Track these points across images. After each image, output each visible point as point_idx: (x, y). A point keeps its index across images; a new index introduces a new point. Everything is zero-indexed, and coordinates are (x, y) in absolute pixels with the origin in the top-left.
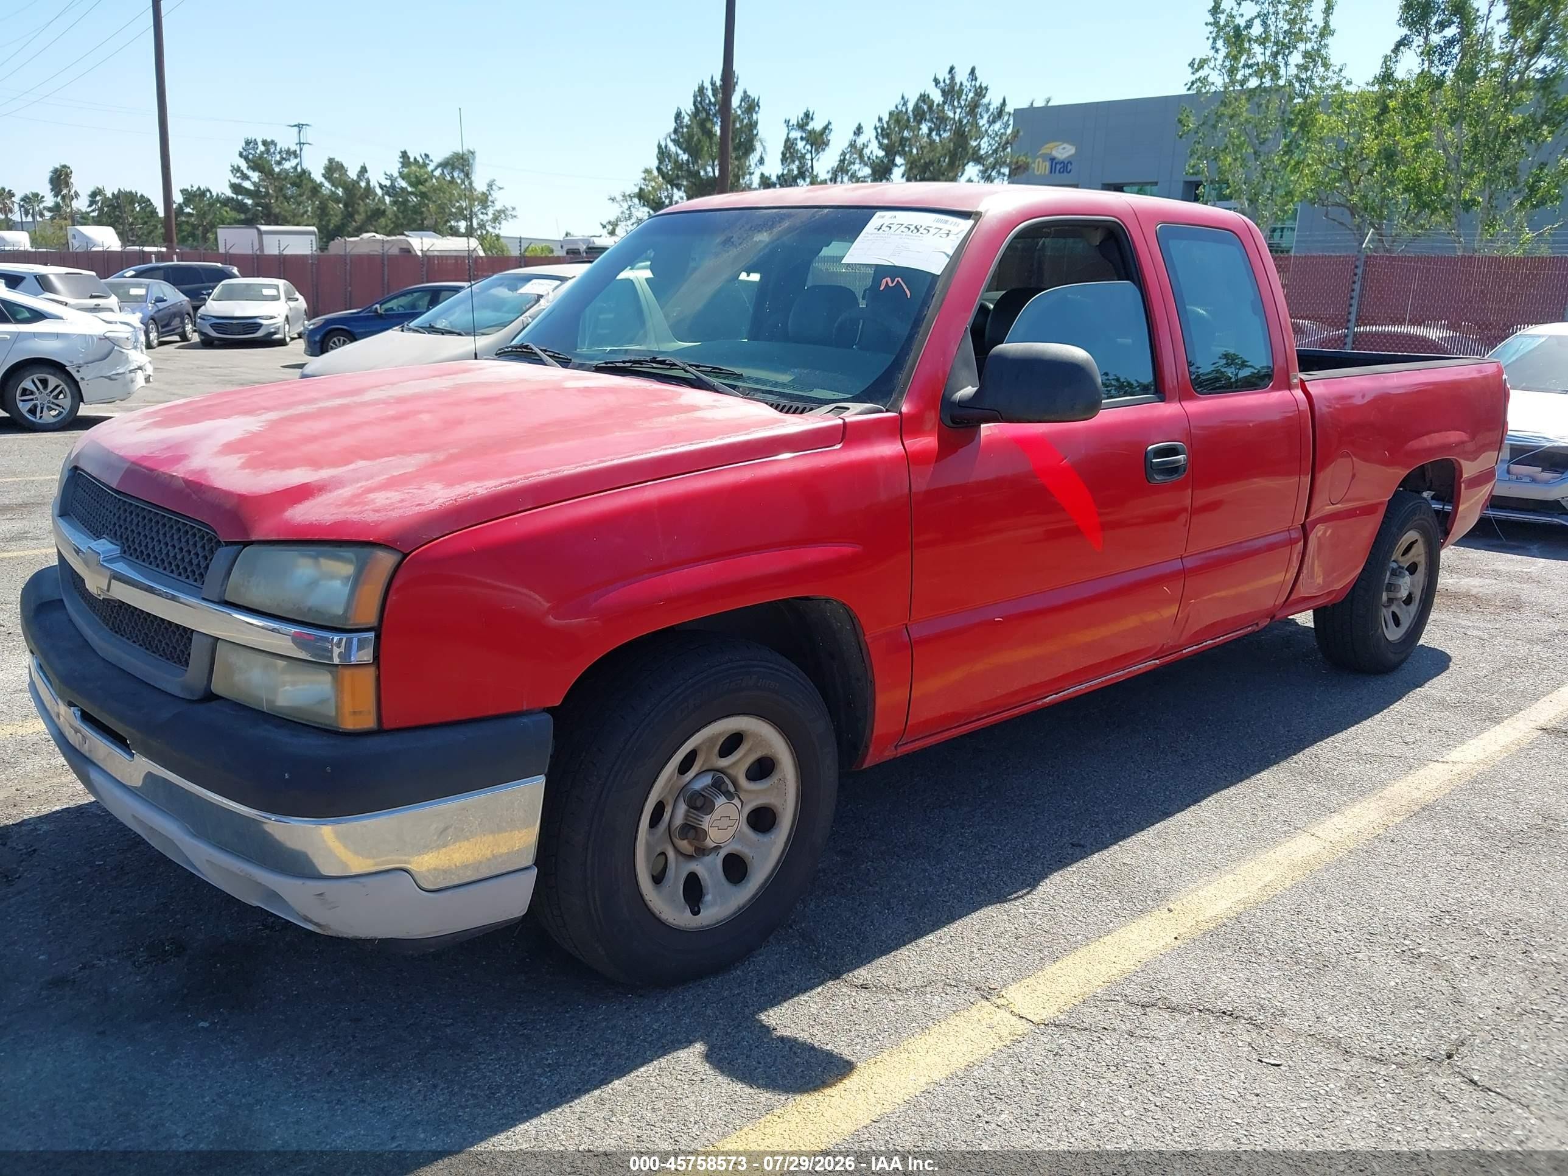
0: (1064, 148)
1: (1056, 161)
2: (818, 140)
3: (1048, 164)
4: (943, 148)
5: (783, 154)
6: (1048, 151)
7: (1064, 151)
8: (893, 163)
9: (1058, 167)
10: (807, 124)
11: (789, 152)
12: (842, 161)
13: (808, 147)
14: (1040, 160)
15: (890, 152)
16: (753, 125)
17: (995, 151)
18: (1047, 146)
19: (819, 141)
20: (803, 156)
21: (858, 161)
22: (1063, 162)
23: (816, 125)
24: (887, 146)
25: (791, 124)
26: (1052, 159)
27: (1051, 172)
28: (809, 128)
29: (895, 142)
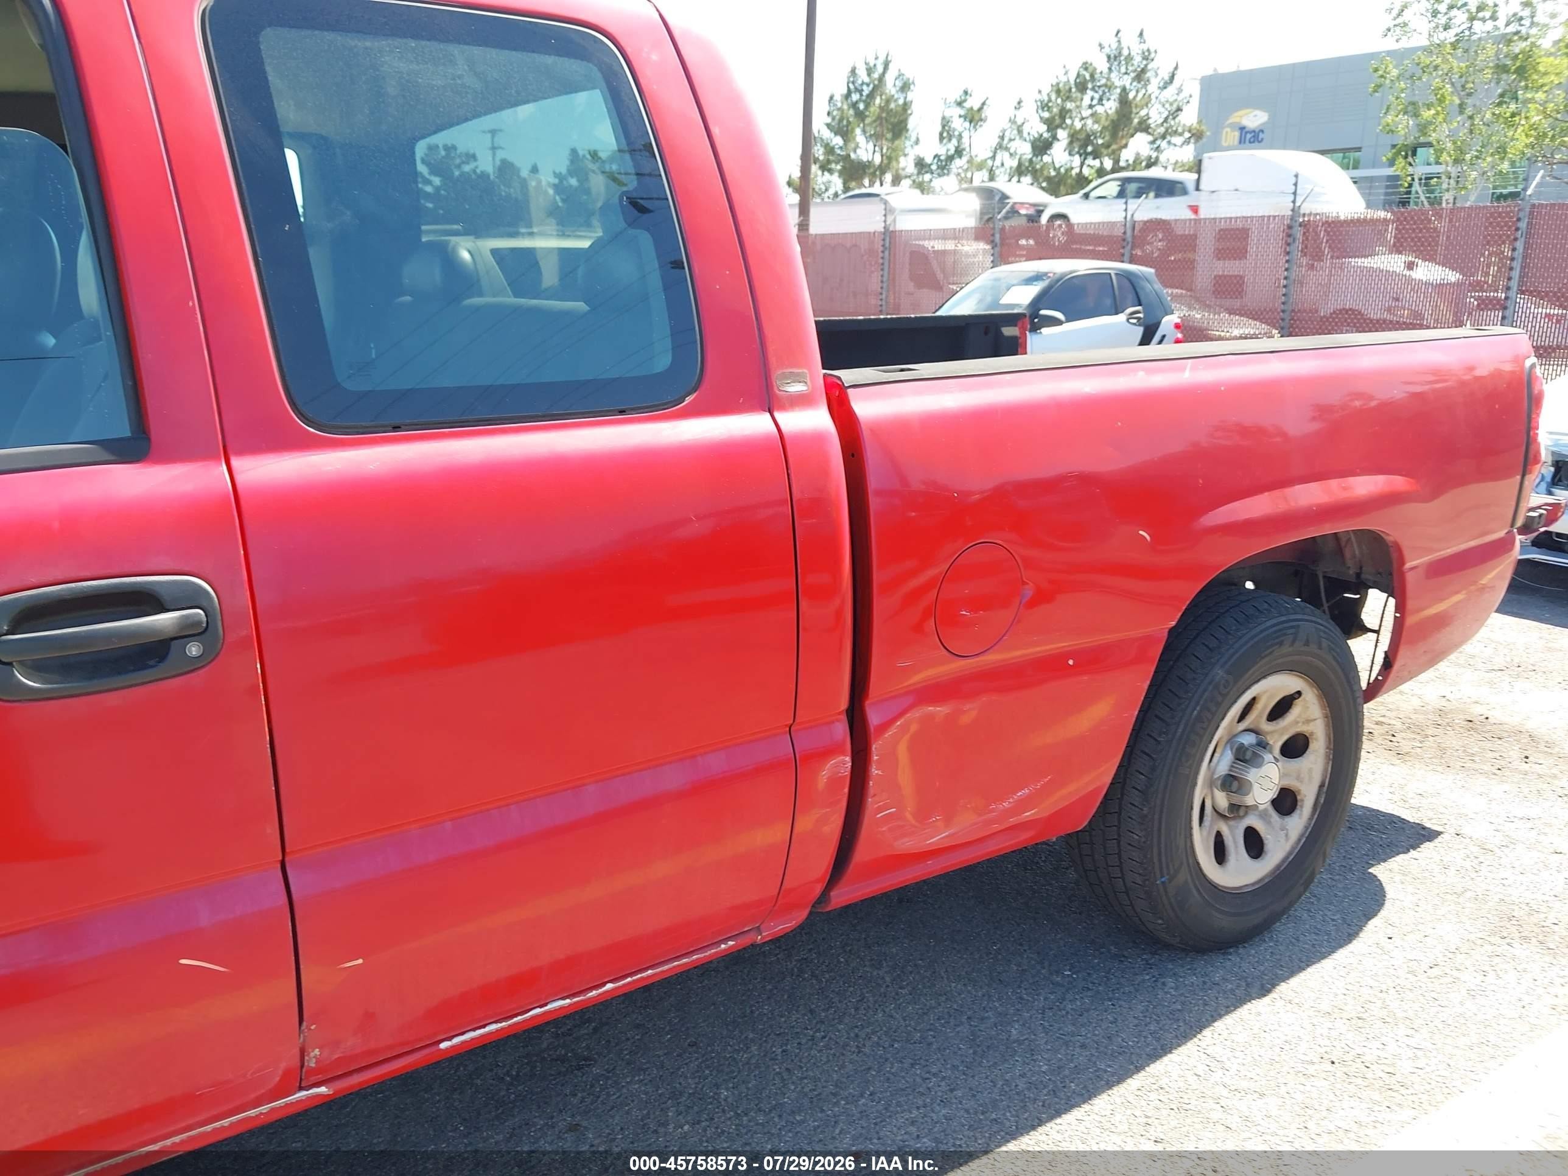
0: (1255, 116)
1: (1247, 130)
2: (974, 118)
3: (1237, 134)
4: (1107, 119)
5: (941, 134)
6: (1237, 120)
7: (1254, 119)
8: (1055, 138)
9: (1249, 136)
10: (965, 101)
11: (946, 132)
12: (1002, 138)
13: (967, 124)
14: (1228, 130)
15: (1052, 125)
16: (906, 106)
17: (1166, 120)
18: (1236, 114)
19: (977, 118)
20: (960, 136)
21: (1018, 138)
22: (1254, 131)
23: (973, 103)
24: (1047, 120)
25: (948, 102)
26: (1242, 129)
27: (1240, 142)
28: (967, 105)
29: (1056, 115)
